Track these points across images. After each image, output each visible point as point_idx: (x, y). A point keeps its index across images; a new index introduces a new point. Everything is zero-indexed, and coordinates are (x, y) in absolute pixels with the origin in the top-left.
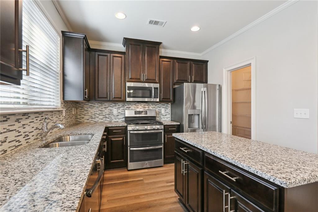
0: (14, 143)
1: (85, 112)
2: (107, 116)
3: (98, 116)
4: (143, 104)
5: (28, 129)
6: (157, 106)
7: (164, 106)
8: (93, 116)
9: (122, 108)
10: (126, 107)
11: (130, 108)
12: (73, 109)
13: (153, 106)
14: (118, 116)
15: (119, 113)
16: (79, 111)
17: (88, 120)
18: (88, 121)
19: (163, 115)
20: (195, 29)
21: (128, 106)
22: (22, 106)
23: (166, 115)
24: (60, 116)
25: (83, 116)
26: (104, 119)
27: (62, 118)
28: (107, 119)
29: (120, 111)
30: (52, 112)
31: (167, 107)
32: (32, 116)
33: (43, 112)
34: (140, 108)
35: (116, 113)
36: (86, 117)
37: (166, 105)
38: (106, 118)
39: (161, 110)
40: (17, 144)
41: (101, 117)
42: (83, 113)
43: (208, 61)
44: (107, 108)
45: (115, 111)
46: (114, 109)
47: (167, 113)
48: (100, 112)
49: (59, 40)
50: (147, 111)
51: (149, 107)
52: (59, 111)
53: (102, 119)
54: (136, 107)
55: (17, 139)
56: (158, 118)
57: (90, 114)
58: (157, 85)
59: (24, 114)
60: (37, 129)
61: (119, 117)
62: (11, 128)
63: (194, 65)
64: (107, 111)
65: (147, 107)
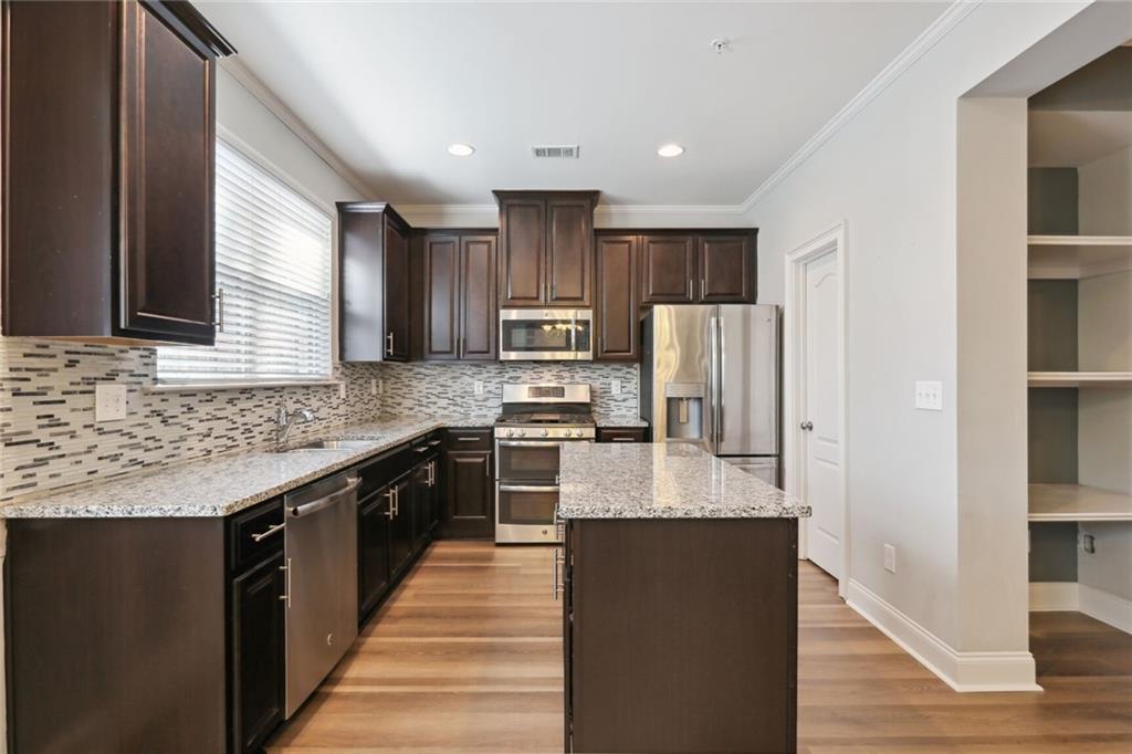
0: (224, 441)
1: (405, 390)
2: (459, 400)
3: (434, 399)
4: (555, 369)
5: (251, 418)
6: (599, 372)
7: (620, 374)
8: (425, 401)
9: (498, 380)
10: (507, 376)
11: (519, 377)
12: (373, 381)
13: (584, 374)
14: (486, 400)
15: (489, 392)
16: (389, 385)
17: (411, 409)
18: (411, 413)
19: (616, 401)
20: (670, 151)
21: (513, 374)
22: (243, 376)
23: (624, 400)
24: (329, 398)
25: (398, 399)
26: (452, 408)
27: (334, 402)
28: (458, 409)
29: (491, 387)
30: (307, 387)
31: (628, 376)
32: (261, 395)
33: (283, 388)
34: (548, 380)
35: (481, 393)
36: (408, 403)
37: (626, 369)
38: (455, 405)
39: (610, 384)
40: (230, 443)
41: (443, 403)
42: (400, 392)
43: (755, 231)
44: (459, 378)
45: (478, 388)
46: (477, 383)
47: (629, 393)
48: (440, 389)
49: (327, 225)
50: (563, 388)
51: (572, 377)
52: (327, 386)
53: (445, 409)
54: (535, 376)
55: (231, 434)
56: (601, 407)
57: (416, 395)
58: (587, 315)
59: (244, 391)
60: (270, 420)
61: (489, 404)
62: (220, 414)
63: (706, 246)
64: (456, 387)
65: (568, 375)
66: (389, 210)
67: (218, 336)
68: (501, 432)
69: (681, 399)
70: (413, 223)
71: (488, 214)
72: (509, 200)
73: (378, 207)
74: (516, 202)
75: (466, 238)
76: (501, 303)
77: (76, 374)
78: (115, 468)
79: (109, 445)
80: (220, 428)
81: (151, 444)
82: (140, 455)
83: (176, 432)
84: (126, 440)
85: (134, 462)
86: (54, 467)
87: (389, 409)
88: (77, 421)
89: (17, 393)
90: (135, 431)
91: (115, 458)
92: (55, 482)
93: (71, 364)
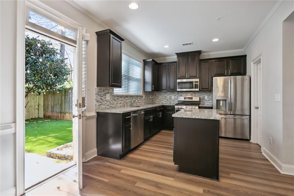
0: (123, 105)
1: (157, 97)
2: (168, 100)
3: (163, 100)
4: (191, 93)
5: (127, 101)
6: (202, 94)
7: (207, 94)
8: (161, 100)
9: (177, 96)
10: (180, 94)
11: (182, 95)
12: (151, 96)
13: (198, 94)
14: (174, 100)
15: (175, 98)
16: (154, 96)
18: (158, 102)
19: (206, 101)
20: (216, 40)
21: (181, 94)
22: (126, 94)
23: (208, 101)
24: (141, 98)
25: (156, 100)
26: (167, 102)
27: (142, 99)
28: (168, 102)
29: (176, 97)
30: (137, 96)
31: (209, 95)
32: (129, 97)
33: (133, 96)
34: (189, 95)
35: (173, 98)
36: (158, 100)
37: (209, 93)
39: (205, 97)
40: (124, 105)
41: (165, 100)
42: (156, 98)
43: (246, 56)
44: (169, 95)
45: (173, 97)
46: (172, 96)
47: (210, 99)
48: (164, 97)
49: (141, 64)
50: (192, 98)
51: (195, 95)
52: (141, 96)
53: (166, 102)
54: (186, 95)
55: (124, 104)
56: (202, 102)
57: (159, 99)
58: (198, 80)
59: (126, 96)
60: (130, 102)
61: (175, 101)
62: (123, 100)
63: (231, 61)
64: (168, 97)
65: (194, 94)
66: (153, 60)
67: (122, 87)
68: (176, 107)
69: (220, 100)
70: (159, 62)
71: (175, 58)
72: (179, 55)
73: (151, 60)
74: (180, 55)
75: (170, 64)
76: (177, 78)
77: (104, 92)
78: (108, 107)
79: (108, 103)
80: (123, 102)
81: (113, 104)
82: (111, 105)
83: (116, 102)
84: (110, 103)
85: (111, 106)
86: (102, 106)
87: (153, 102)
88: (104, 99)
89: (98, 95)
90: (111, 102)
91: (108, 105)
92: (102, 108)
93: (104, 91)
